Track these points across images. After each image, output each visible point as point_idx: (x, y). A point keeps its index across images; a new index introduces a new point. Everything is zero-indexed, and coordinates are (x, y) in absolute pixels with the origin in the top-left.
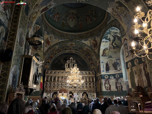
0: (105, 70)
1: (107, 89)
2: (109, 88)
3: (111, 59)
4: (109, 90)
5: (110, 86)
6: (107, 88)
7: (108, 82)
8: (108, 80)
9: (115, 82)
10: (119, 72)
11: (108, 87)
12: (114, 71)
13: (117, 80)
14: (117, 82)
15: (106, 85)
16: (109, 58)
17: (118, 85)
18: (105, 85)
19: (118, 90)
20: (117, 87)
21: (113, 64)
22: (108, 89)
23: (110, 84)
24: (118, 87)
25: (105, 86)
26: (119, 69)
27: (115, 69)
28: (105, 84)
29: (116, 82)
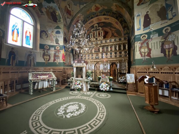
0: (142, 27)
1: (143, 55)
3: (155, 3)
5: (150, 50)
6: (143, 53)
7: (146, 45)
8: (147, 42)
9: (160, 42)
10: (170, 22)
11: (145, 53)
13: (165, 38)
14: (164, 41)
15: (143, 50)
16: (150, 4)
17: (166, 47)
18: (140, 50)
19: (165, 55)
20: (163, 51)
22: (145, 55)
24: (167, 50)
25: (140, 52)
26: (170, 16)
28: (140, 48)
29: (162, 42)
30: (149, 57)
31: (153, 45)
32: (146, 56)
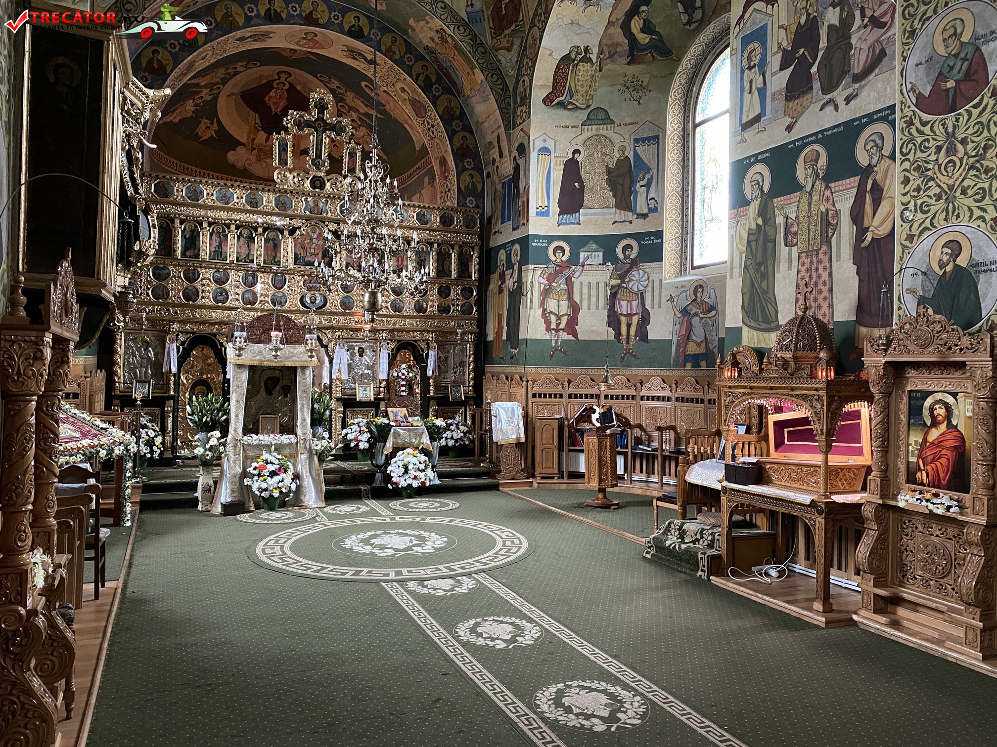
0: (555, 208)
1: (553, 326)
2: (564, 320)
3: (604, 130)
4: (564, 336)
5: (575, 308)
6: (553, 318)
7: (564, 286)
8: (567, 272)
9: (606, 284)
10: (639, 226)
11: (559, 317)
12: (614, 214)
13: (622, 277)
14: (619, 286)
15: (552, 305)
16: (589, 121)
17: (623, 307)
18: (542, 304)
19: (618, 334)
20: (613, 320)
21: (609, 171)
22: (558, 325)
23: (577, 299)
24: (623, 320)
25: (544, 310)
26: (642, 207)
27: (618, 206)
28: (546, 293)
29: (613, 287)
30: (571, 337)
31: (585, 291)
32: (564, 330)
